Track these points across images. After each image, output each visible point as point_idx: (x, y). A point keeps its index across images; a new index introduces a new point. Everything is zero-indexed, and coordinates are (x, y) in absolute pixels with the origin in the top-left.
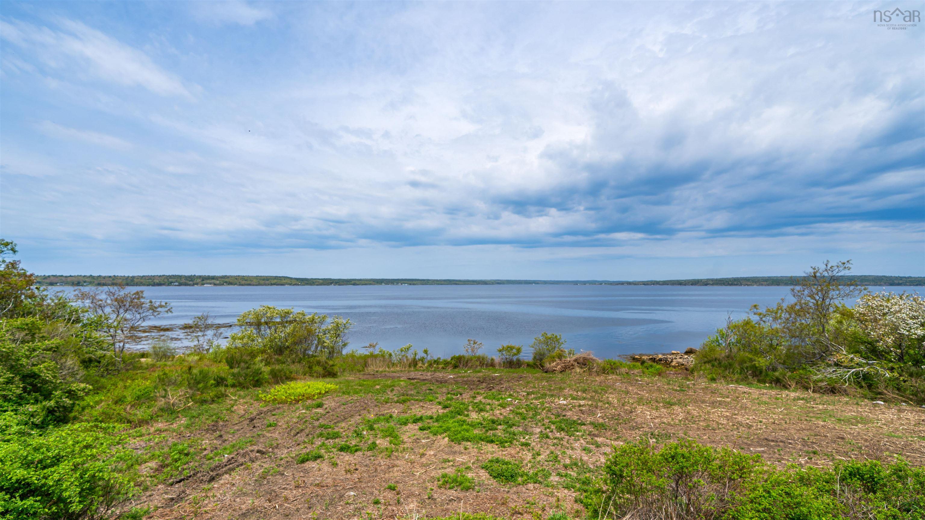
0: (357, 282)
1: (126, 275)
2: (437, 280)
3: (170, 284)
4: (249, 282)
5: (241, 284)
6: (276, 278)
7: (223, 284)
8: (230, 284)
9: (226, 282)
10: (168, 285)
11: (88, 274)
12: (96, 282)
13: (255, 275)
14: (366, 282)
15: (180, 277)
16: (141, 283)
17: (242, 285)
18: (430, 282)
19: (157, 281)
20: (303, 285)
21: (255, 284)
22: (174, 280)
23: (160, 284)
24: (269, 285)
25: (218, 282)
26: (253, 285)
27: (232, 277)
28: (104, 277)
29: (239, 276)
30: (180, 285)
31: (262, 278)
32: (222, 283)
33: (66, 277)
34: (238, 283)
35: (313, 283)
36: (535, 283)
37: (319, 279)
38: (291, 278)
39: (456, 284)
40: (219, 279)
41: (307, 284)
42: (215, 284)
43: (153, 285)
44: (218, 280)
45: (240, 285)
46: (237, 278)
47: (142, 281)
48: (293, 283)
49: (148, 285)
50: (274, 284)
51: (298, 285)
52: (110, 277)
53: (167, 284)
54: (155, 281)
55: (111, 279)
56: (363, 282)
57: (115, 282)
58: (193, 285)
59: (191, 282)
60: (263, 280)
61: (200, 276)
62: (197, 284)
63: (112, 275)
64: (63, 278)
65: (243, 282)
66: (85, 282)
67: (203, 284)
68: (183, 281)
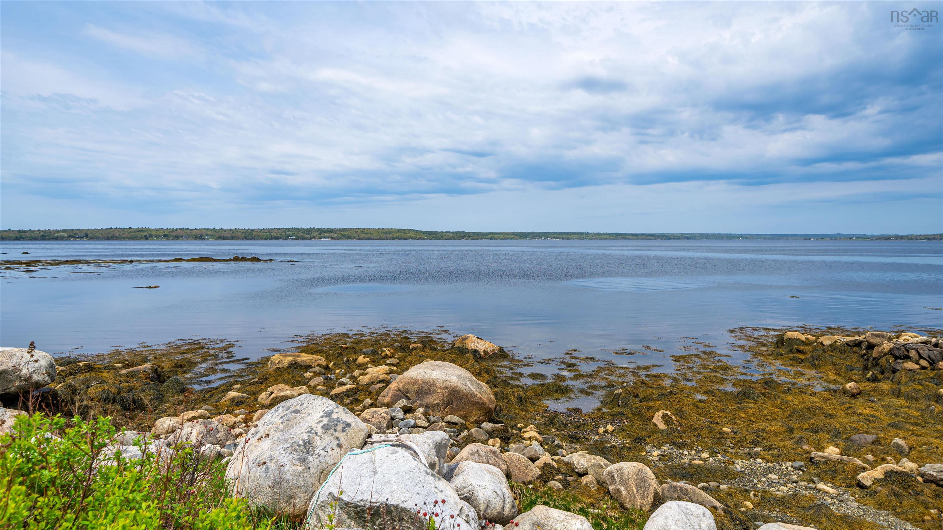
0: (495, 236)
1: (247, 228)
2: (600, 234)
3: (287, 237)
4: (368, 236)
5: (361, 237)
6: (400, 230)
7: (341, 238)
8: (349, 237)
9: (344, 236)
10: (286, 239)
11: (211, 227)
12: (217, 235)
13: (377, 228)
14: (506, 236)
15: (298, 230)
16: (259, 236)
17: (362, 239)
18: (591, 236)
19: (274, 234)
20: (429, 239)
21: (375, 237)
22: (291, 233)
23: (277, 238)
24: (390, 239)
25: (336, 235)
26: (374, 239)
27: (351, 229)
28: (225, 231)
29: (359, 229)
30: (298, 238)
31: (384, 231)
32: (340, 236)
33: (191, 230)
34: (357, 237)
35: (442, 236)
36: (743, 238)
37: (449, 232)
38: (416, 231)
39: (626, 239)
40: (338, 232)
41: (434, 238)
42: (332, 238)
43: (270, 239)
44: (336, 233)
45: (359, 239)
46: (356, 231)
47: (260, 234)
48: (418, 237)
49: (265, 239)
50: (397, 238)
51: (424, 239)
52: (231, 230)
53: (284, 237)
54: (272, 234)
55: (231, 232)
56: (502, 236)
57: (234, 235)
58: (310, 239)
59: (308, 236)
60: (385, 233)
61: (319, 229)
62: (314, 238)
63: (233, 228)
64: (188, 231)
65: (362, 236)
66: (207, 235)
67: (320, 238)
68: (300, 234)
